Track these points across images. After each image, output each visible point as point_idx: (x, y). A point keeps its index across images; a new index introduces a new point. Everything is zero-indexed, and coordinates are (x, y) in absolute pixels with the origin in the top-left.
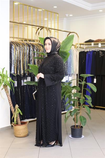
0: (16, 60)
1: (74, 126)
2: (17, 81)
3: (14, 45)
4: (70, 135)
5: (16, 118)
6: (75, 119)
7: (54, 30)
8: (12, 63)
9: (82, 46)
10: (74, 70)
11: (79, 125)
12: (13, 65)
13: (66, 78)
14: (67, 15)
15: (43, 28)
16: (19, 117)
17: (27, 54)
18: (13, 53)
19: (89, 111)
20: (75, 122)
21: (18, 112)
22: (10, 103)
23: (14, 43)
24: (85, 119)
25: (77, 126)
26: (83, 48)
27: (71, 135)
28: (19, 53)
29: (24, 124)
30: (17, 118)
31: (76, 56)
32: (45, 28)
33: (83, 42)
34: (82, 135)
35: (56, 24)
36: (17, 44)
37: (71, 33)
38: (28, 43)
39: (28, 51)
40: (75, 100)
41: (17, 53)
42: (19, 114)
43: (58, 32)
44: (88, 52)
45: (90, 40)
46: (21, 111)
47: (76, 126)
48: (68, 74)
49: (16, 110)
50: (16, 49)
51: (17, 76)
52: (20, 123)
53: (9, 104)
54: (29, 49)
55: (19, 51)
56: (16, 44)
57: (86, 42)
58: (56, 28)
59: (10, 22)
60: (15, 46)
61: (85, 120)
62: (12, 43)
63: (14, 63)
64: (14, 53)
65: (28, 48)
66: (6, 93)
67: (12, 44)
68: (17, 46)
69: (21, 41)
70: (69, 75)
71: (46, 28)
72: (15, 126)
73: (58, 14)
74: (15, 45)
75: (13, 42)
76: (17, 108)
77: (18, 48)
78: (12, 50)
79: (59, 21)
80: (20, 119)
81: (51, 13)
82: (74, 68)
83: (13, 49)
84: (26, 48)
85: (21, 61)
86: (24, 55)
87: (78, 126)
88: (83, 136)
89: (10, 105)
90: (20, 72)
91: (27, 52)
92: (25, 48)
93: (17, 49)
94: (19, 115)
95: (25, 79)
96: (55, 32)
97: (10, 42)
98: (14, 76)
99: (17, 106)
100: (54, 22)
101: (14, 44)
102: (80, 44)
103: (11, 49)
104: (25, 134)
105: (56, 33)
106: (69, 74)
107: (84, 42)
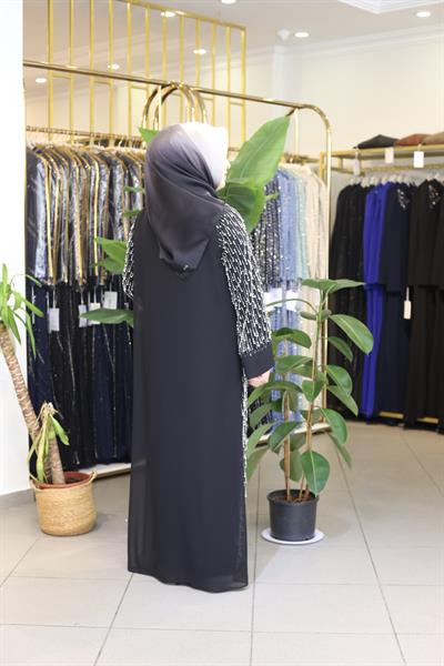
0: (53, 223)
1: (284, 492)
2: (58, 310)
3: (44, 160)
4: (266, 528)
5: (44, 456)
6: (288, 462)
7: (225, 98)
8: (37, 235)
9: (347, 163)
10: (310, 264)
11: (304, 488)
12: (41, 242)
13: (275, 296)
14: (284, 34)
15: (175, 89)
16: (56, 455)
17: (102, 198)
18: (39, 193)
19: (340, 430)
20: (286, 478)
21: (52, 435)
22: (19, 397)
23: (48, 151)
24: (323, 463)
25: (295, 493)
26: (352, 173)
27: (269, 529)
28: (66, 194)
29: (77, 481)
30: (49, 455)
31: (317, 204)
32: (182, 89)
33: (349, 146)
34: (316, 531)
35: (236, 73)
36: (59, 157)
37: (299, 108)
38: (107, 155)
39: (105, 185)
40: (284, 387)
41: (56, 194)
42: (55, 442)
43: (242, 105)
44: (372, 187)
45: (380, 137)
46: (65, 430)
47: (292, 491)
48: (281, 281)
49: (44, 426)
50: (54, 178)
51: (61, 286)
52: (63, 477)
53: (17, 401)
54: (107, 177)
55: (65, 186)
56: (54, 157)
57: (362, 146)
58: (234, 91)
59: (24, 65)
60: (51, 164)
61: (322, 469)
62: (39, 152)
63: (46, 233)
64: (44, 192)
65: (104, 171)
66: (5, 356)
67: (38, 156)
68: (59, 163)
69: (77, 145)
70: (288, 282)
71: (186, 89)
72: (42, 488)
73: (243, 29)
74: (48, 159)
75: (44, 148)
76: (46, 415)
77: (61, 174)
78: (39, 183)
79: (248, 61)
80: (59, 462)
81: (212, 25)
82: (307, 255)
83: (43, 179)
84: (96, 172)
85: (77, 226)
86: (87, 200)
87: (299, 491)
88: (318, 535)
89: (21, 404)
90: (72, 272)
91: (103, 191)
92: (93, 173)
93: (59, 178)
94: (56, 447)
95: (92, 301)
96: (232, 106)
97: (28, 148)
98: (46, 288)
99: (48, 409)
100: (226, 64)
101: (46, 157)
102: (341, 157)
103: (35, 177)
104: (80, 524)
105: (237, 110)
106: (284, 278)
107: (356, 144)
